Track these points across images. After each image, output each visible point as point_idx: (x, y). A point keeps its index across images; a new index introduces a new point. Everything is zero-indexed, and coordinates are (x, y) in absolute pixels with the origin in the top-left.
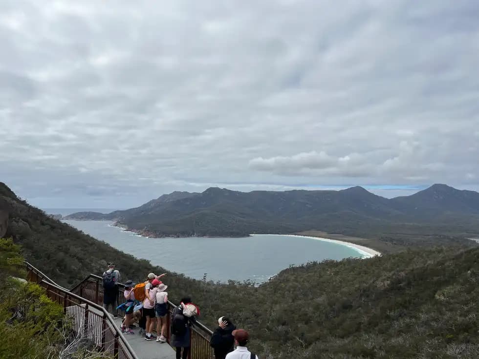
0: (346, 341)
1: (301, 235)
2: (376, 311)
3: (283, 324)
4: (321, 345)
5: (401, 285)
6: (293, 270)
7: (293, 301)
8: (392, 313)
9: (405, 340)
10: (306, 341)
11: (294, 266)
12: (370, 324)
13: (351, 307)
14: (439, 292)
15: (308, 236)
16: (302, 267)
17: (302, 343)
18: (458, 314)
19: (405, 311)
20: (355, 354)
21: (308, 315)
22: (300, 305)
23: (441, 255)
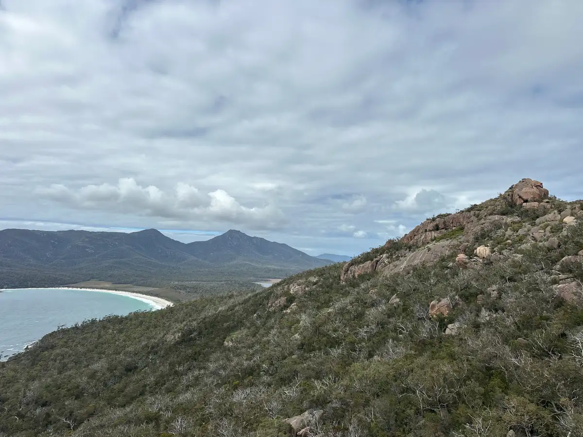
0: (128, 409)
1: (77, 288)
2: (165, 368)
3: (44, 405)
4: (95, 422)
5: (193, 335)
6: (63, 332)
7: (60, 373)
8: (181, 368)
9: (193, 394)
10: (75, 420)
11: (63, 328)
12: (156, 384)
13: (136, 368)
14: (228, 338)
15: (87, 288)
16: (76, 328)
17: (69, 424)
18: (244, 358)
19: (195, 363)
20: (138, 421)
21: (81, 388)
22: (70, 376)
23: (232, 300)
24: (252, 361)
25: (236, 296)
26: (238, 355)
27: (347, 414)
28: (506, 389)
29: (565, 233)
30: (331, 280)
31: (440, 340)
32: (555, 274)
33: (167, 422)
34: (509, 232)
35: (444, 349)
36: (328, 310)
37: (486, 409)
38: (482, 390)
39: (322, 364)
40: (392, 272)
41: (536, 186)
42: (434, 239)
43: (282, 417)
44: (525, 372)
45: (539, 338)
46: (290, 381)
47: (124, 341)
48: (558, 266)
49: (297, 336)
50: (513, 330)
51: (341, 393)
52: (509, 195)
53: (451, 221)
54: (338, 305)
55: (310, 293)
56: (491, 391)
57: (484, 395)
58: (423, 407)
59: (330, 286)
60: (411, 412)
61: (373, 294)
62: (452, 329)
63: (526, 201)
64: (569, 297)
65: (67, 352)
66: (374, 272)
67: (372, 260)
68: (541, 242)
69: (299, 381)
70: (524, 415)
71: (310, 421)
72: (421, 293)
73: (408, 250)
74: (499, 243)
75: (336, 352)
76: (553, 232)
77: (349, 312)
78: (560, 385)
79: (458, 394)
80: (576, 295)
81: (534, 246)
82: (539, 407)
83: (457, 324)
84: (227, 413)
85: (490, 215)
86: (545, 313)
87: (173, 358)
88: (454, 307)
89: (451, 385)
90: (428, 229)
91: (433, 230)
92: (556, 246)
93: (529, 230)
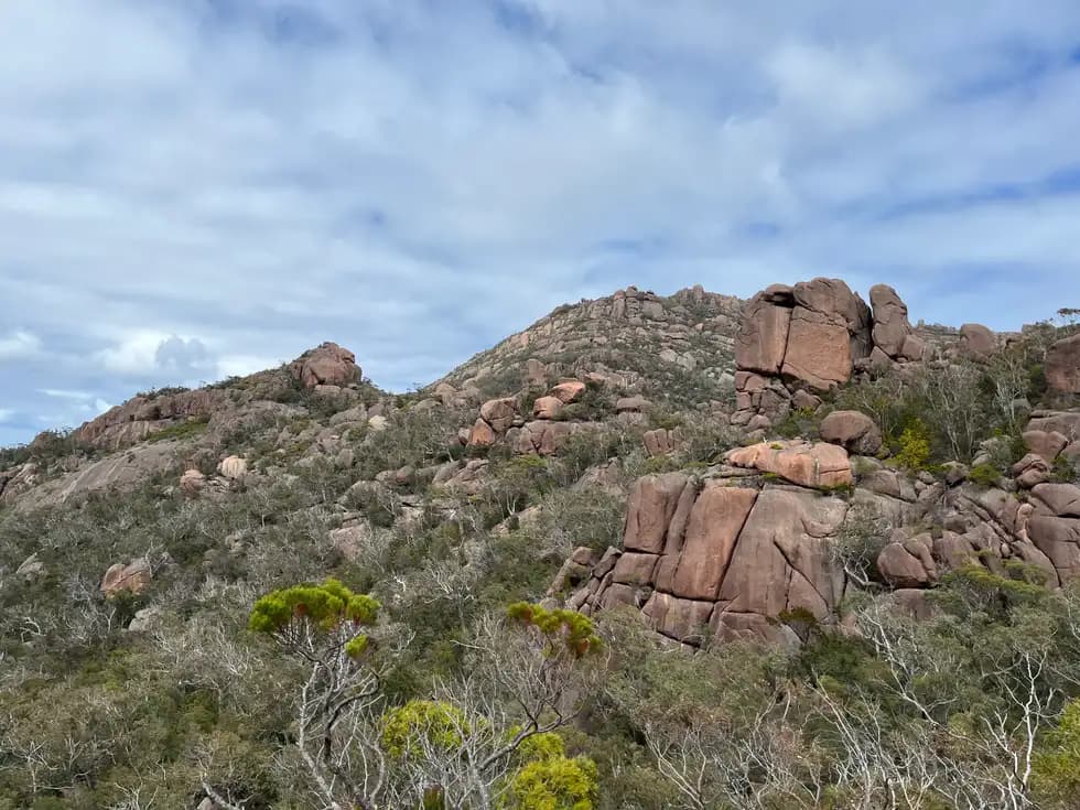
28: (209, 724)
29: (367, 442)
31: (115, 643)
32: (339, 511)
34: (285, 434)
35: (113, 660)
38: (166, 732)
40: (43, 503)
41: (344, 359)
42: (150, 438)
48: (344, 498)
52: (296, 368)
53: (187, 404)
56: (182, 731)
58: (37, 789)
62: (142, 619)
63: (322, 382)
64: (350, 550)
68: (330, 455)
73: (85, 458)
74: (265, 455)
76: (350, 440)
79: (115, 747)
80: (359, 546)
81: (317, 462)
82: (256, 745)
83: (155, 609)
85: (258, 399)
88: (155, 575)
90: (137, 414)
91: (148, 419)
92: (349, 463)
93: (316, 434)
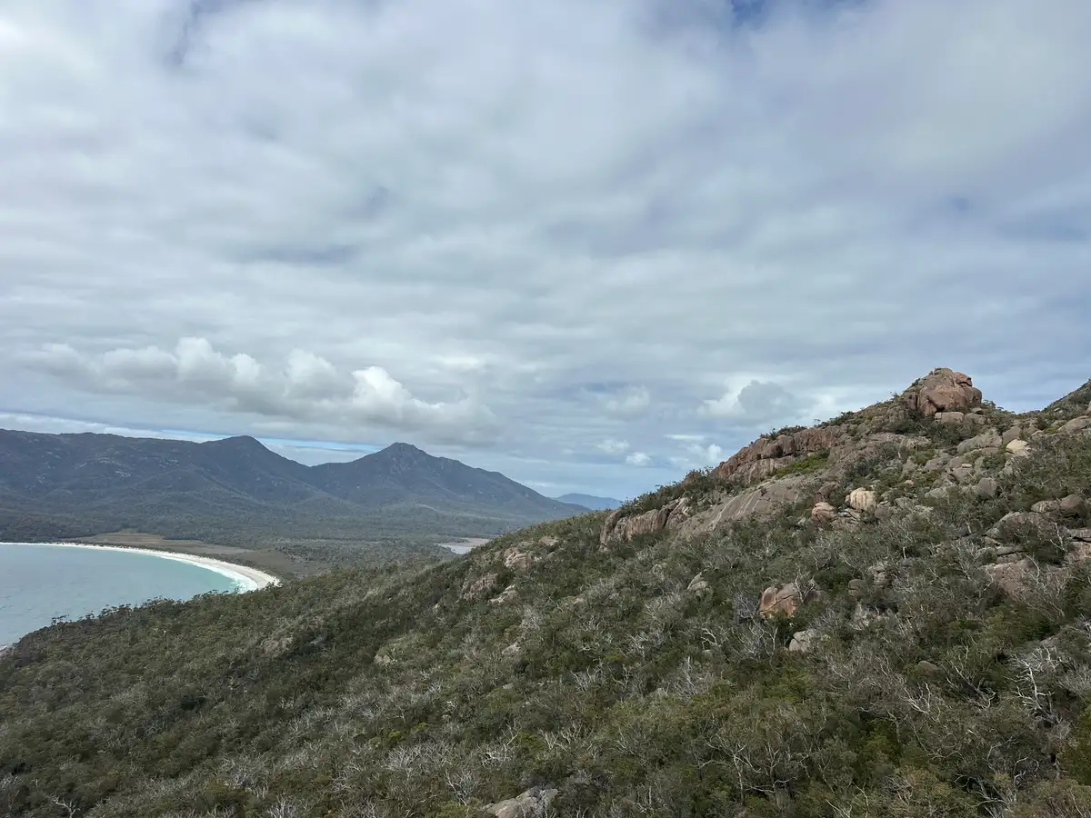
0: (183, 782)
1: (95, 544)
2: (258, 704)
3: (16, 771)
4: (117, 805)
5: (315, 642)
6: (62, 630)
7: (52, 708)
8: (290, 705)
9: (311, 753)
10: (77, 802)
11: (64, 621)
12: (241, 734)
13: (202, 701)
14: (382, 650)
15: (113, 545)
16: (87, 623)
17: (65, 809)
18: (413, 688)
19: (317, 695)
20: (203, 805)
21: (92, 738)
22: (72, 715)
23: (393, 577)
24: (427, 693)
25: (404, 569)
26: (400, 683)
27: (602, 797)
28: (895, 756)
29: (1008, 470)
30: (582, 544)
31: (780, 659)
32: (990, 545)
33: (259, 808)
34: (910, 465)
35: (785, 678)
36: (574, 600)
37: (859, 792)
38: (853, 755)
39: (558, 701)
40: (697, 532)
41: (960, 383)
42: (774, 473)
43: (479, 802)
44: (931, 724)
45: (957, 661)
46: (499, 733)
47: (182, 648)
48: (996, 531)
49: (514, 647)
50: (912, 646)
51: (592, 758)
52: (910, 398)
53: (805, 441)
54: (593, 591)
55: (542, 567)
56: (870, 758)
57: (855, 765)
58: (744, 787)
59: (581, 556)
60: (721, 794)
61: (659, 572)
62: (801, 641)
63: (941, 409)
64: (1013, 587)
65: (69, 669)
66: (662, 533)
67: (659, 509)
68: (966, 484)
69: (514, 733)
70: (927, 805)
71: (532, 809)
72: (748, 572)
73: (725, 492)
74: (890, 484)
75: (585, 680)
76: (988, 468)
77: (613, 604)
78: (994, 749)
79: (809, 762)
80: (1025, 584)
81: (952, 492)
82: (955, 790)
83: (811, 633)
84: (375, 791)
85: (875, 432)
86: (970, 617)
87: (275, 685)
88: (806, 601)
89: (797, 746)
90: (763, 453)
91: (772, 457)
92: (992, 494)
93: (945, 463)
